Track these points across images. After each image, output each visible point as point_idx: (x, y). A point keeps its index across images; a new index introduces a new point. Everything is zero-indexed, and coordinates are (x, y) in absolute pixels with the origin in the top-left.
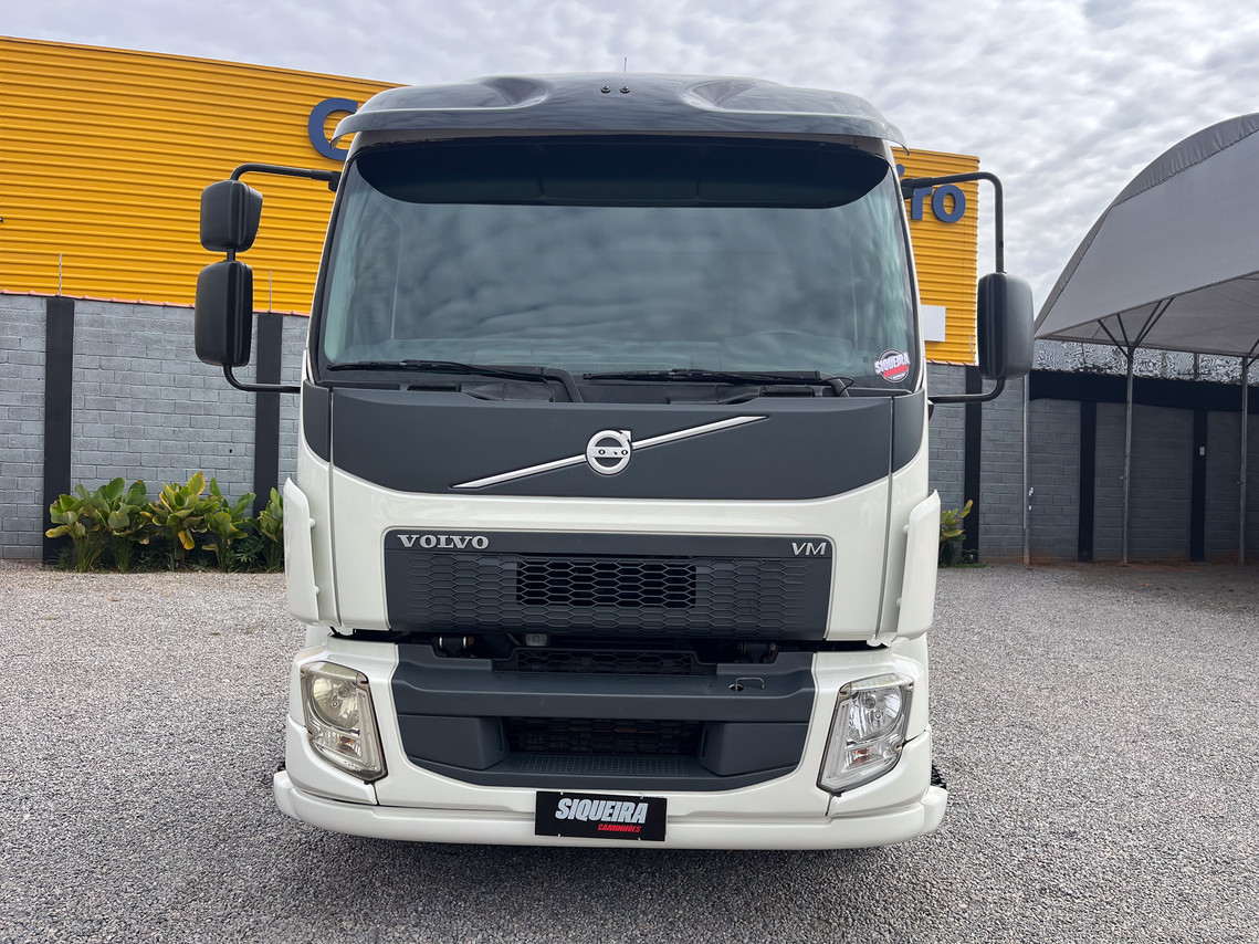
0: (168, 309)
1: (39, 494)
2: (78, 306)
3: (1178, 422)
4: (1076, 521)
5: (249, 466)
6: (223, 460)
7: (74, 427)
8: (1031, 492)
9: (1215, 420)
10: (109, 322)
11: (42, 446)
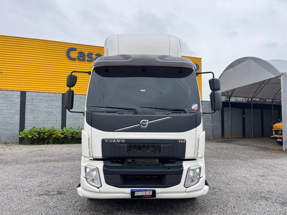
0: (44, 93)
1: (19, 130)
2: (27, 93)
3: (239, 111)
4: (221, 130)
5: (60, 123)
6: (55, 122)
7: (26, 117)
8: (212, 125)
9: (246, 110)
10: (33, 96)
11: (19, 120)
